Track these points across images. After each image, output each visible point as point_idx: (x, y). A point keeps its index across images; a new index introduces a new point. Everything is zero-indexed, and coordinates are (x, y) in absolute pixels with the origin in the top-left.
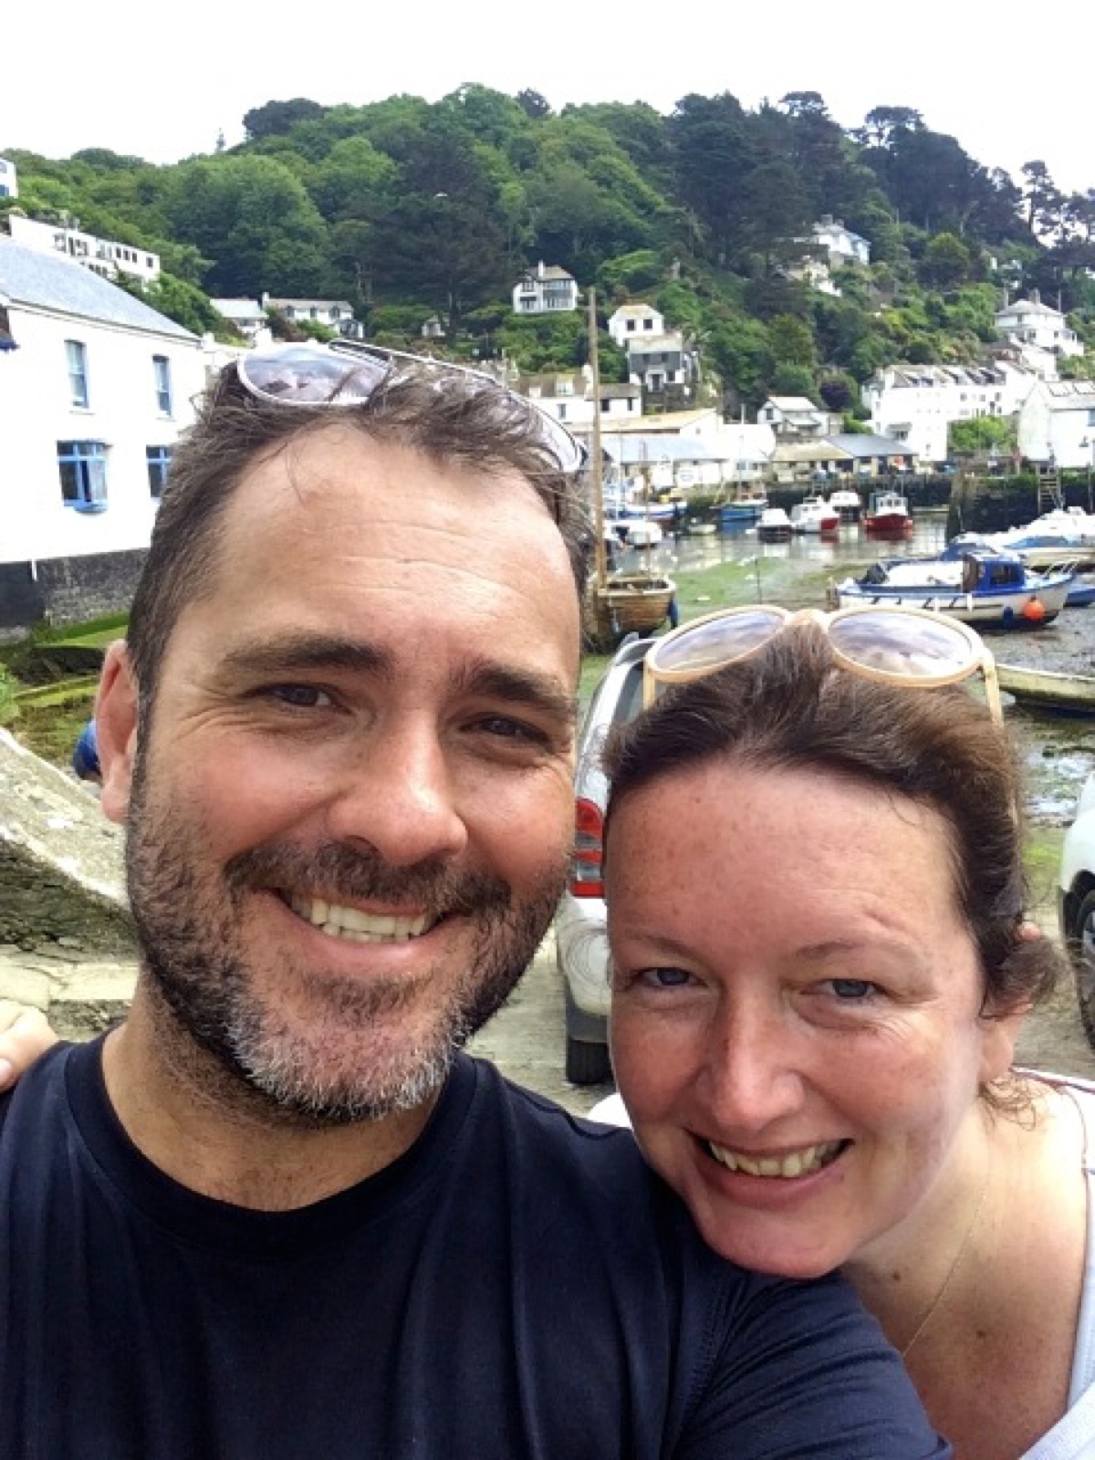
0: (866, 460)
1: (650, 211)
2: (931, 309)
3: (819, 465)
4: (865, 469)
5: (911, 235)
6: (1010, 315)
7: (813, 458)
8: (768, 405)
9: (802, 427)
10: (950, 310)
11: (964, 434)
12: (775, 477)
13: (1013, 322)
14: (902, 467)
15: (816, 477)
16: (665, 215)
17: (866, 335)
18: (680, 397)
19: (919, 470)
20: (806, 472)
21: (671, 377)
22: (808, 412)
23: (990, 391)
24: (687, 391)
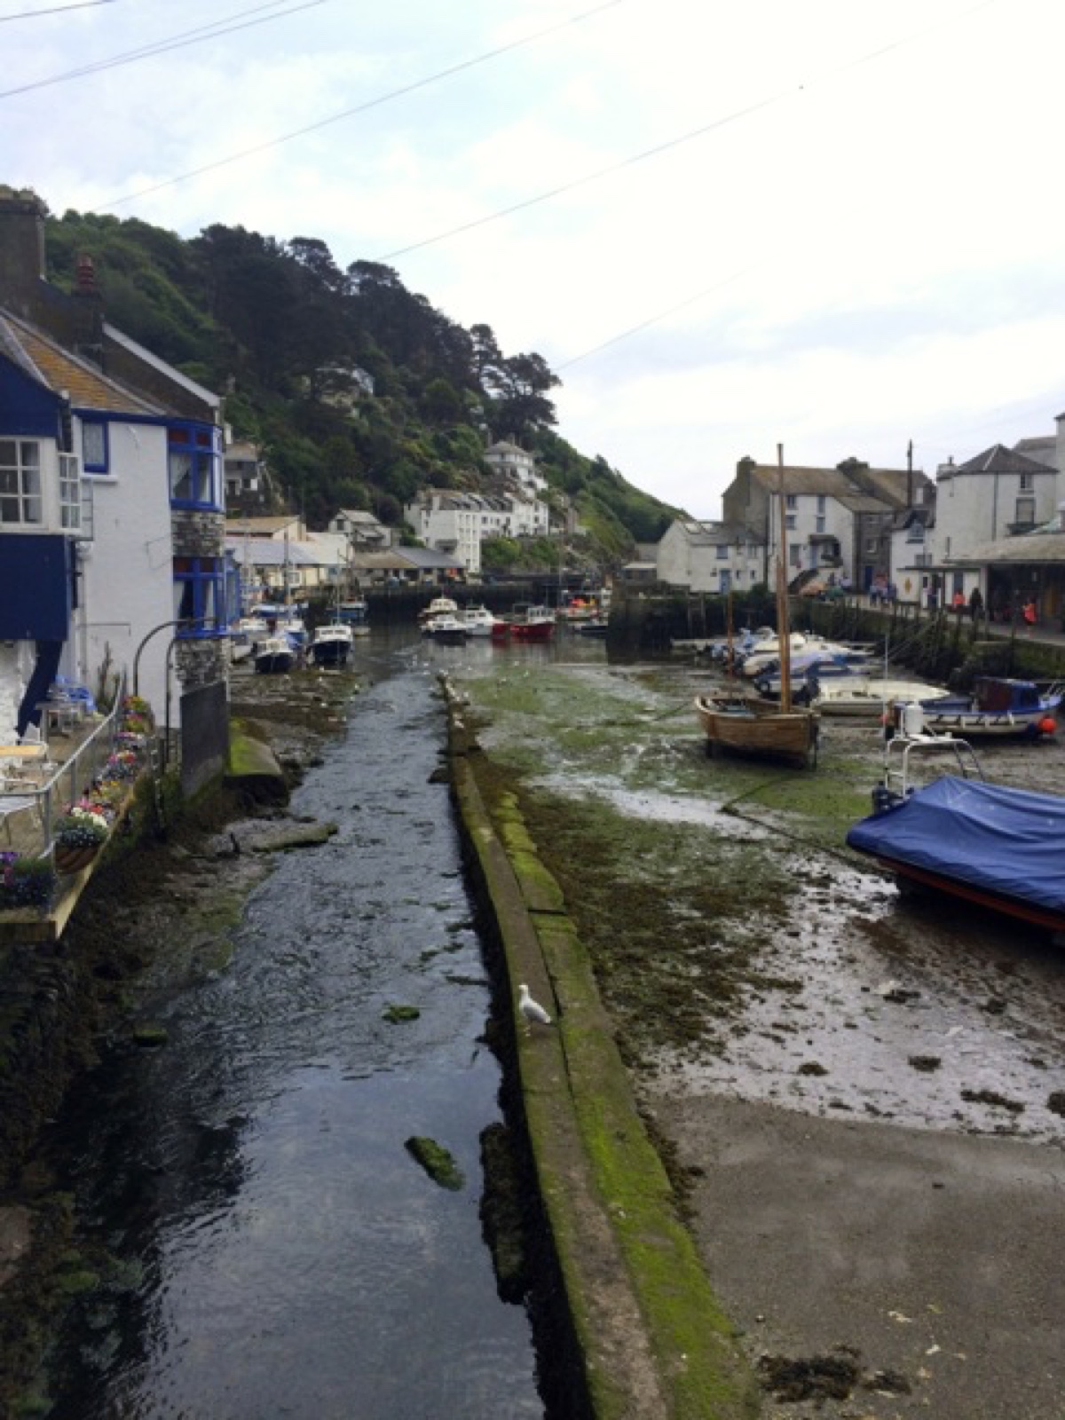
0: (428, 571)
1: (195, 326)
2: (439, 443)
3: (391, 573)
4: (429, 578)
5: (406, 376)
6: (494, 453)
7: (387, 566)
8: (340, 517)
9: (369, 538)
10: (454, 445)
11: (492, 551)
12: (357, 582)
13: (497, 459)
14: (457, 578)
15: (391, 583)
16: (209, 332)
17: (397, 459)
18: (256, 503)
19: (471, 581)
20: (380, 579)
21: (247, 483)
22: (373, 525)
23: (502, 516)
24: (262, 499)
